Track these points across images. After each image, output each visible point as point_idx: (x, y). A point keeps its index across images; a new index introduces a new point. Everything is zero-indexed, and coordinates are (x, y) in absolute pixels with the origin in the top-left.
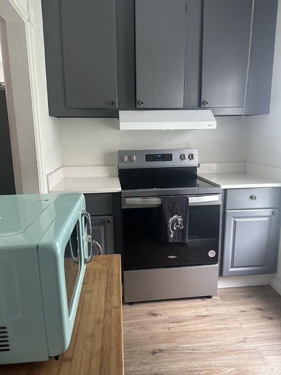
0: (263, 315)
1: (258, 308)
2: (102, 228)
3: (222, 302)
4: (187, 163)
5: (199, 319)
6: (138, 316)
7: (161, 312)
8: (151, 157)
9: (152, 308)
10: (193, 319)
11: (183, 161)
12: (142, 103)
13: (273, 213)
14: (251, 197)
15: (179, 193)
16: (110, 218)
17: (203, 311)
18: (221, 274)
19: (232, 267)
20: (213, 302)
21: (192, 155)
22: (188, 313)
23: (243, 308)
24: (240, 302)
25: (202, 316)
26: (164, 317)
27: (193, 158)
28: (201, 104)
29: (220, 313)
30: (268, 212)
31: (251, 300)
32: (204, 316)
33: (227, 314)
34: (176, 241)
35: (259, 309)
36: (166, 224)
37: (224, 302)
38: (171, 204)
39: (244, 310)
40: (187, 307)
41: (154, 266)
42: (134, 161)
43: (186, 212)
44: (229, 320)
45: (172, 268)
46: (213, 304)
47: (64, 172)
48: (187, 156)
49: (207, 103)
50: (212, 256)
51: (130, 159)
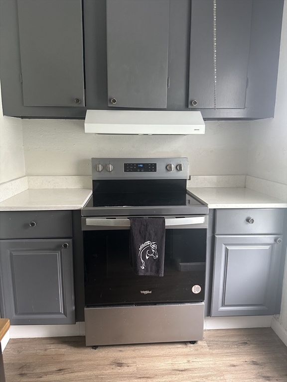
0: (259, 373)
1: (253, 362)
2: (58, 254)
3: (208, 350)
4: (174, 175)
5: (175, 374)
6: (100, 365)
7: (130, 361)
8: (131, 166)
9: (120, 354)
10: (167, 374)
11: (169, 172)
12: (114, 101)
13: (275, 240)
14: (248, 220)
15: (155, 213)
16: (68, 242)
17: (182, 363)
18: (209, 313)
19: (223, 305)
20: (197, 350)
21: (180, 166)
22: (163, 364)
23: (234, 360)
24: (232, 351)
25: (179, 371)
26: (132, 369)
27: (181, 169)
28: (188, 105)
29: (204, 366)
30: (270, 239)
31: (246, 348)
32: (182, 371)
33: (212, 368)
34: (148, 274)
35: (255, 363)
36: (136, 251)
37: (211, 351)
38: (143, 227)
39: (235, 363)
40: (163, 356)
41: (123, 303)
42: (109, 171)
43: (162, 237)
44: (214, 378)
45: (146, 306)
46: (196, 352)
47: (29, 182)
48: (173, 166)
49: (195, 103)
50: (197, 292)
51: (105, 168)
